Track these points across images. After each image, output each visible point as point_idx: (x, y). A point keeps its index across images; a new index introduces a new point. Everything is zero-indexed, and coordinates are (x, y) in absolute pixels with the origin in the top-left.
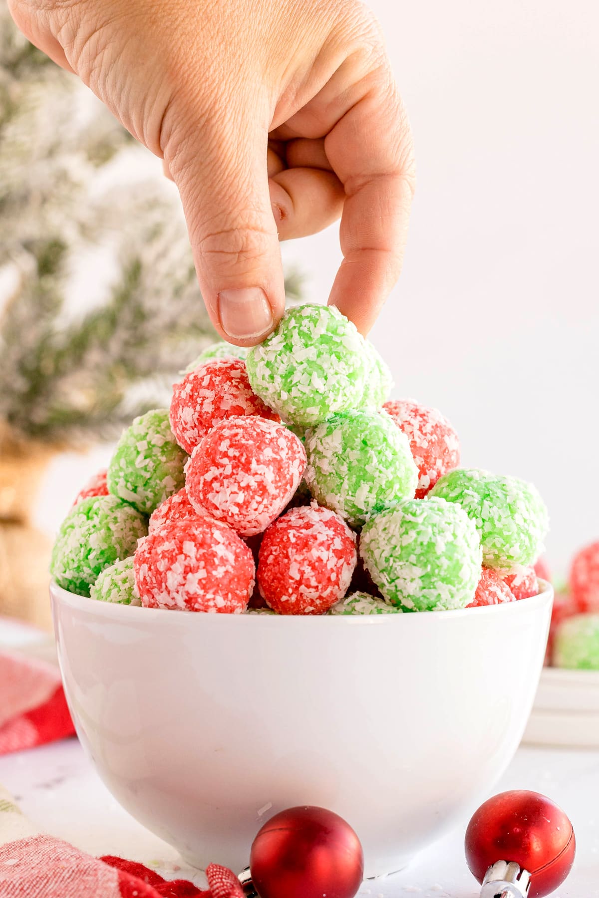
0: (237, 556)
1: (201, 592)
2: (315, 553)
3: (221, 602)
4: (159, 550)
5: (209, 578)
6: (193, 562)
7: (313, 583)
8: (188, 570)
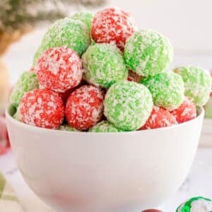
0: (58, 107)
1: (40, 118)
2: (81, 104)
3: (47, 123)
4: (29, 98)
5: (44, 113)
6: (40, 106)
7: (81, 115)
8: (37, 109)
